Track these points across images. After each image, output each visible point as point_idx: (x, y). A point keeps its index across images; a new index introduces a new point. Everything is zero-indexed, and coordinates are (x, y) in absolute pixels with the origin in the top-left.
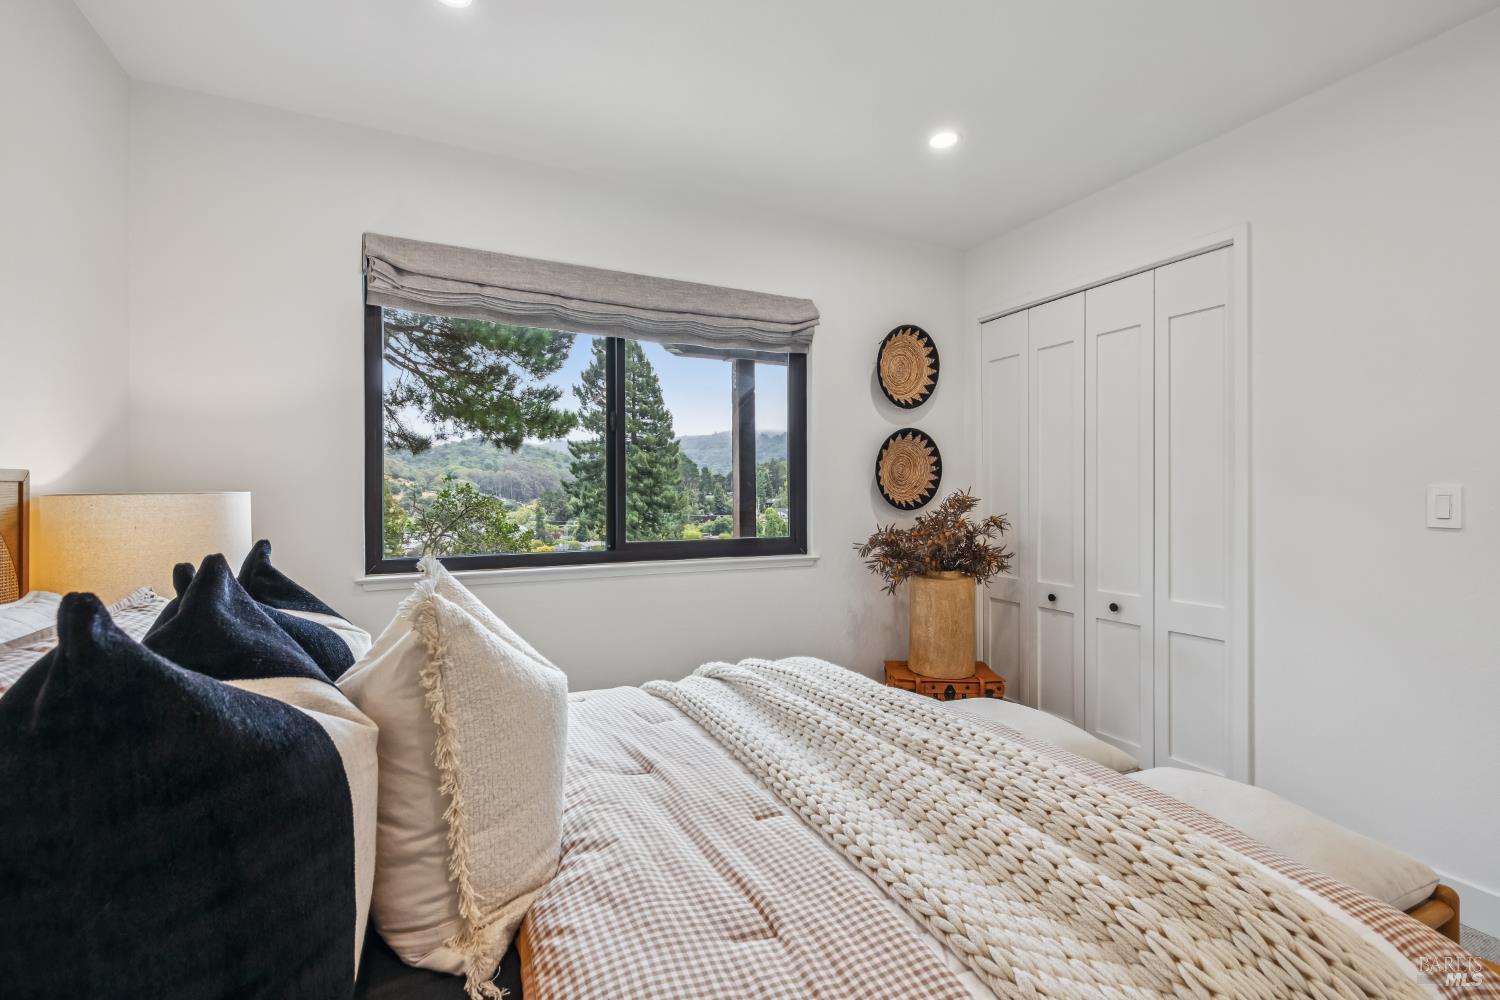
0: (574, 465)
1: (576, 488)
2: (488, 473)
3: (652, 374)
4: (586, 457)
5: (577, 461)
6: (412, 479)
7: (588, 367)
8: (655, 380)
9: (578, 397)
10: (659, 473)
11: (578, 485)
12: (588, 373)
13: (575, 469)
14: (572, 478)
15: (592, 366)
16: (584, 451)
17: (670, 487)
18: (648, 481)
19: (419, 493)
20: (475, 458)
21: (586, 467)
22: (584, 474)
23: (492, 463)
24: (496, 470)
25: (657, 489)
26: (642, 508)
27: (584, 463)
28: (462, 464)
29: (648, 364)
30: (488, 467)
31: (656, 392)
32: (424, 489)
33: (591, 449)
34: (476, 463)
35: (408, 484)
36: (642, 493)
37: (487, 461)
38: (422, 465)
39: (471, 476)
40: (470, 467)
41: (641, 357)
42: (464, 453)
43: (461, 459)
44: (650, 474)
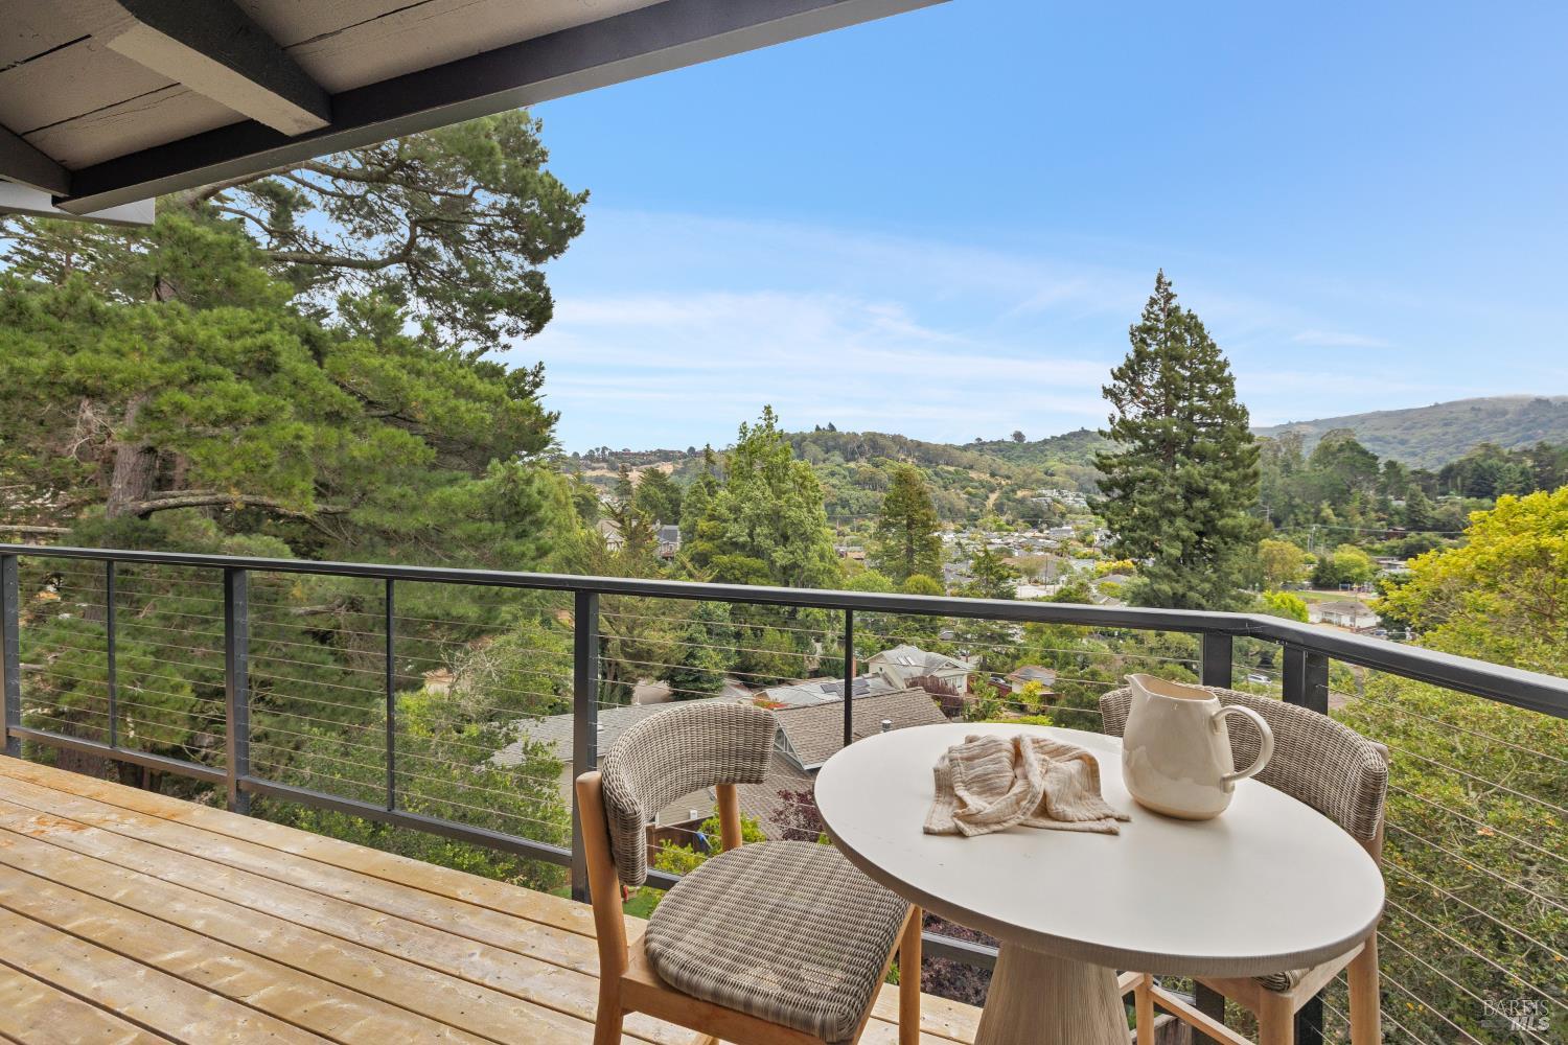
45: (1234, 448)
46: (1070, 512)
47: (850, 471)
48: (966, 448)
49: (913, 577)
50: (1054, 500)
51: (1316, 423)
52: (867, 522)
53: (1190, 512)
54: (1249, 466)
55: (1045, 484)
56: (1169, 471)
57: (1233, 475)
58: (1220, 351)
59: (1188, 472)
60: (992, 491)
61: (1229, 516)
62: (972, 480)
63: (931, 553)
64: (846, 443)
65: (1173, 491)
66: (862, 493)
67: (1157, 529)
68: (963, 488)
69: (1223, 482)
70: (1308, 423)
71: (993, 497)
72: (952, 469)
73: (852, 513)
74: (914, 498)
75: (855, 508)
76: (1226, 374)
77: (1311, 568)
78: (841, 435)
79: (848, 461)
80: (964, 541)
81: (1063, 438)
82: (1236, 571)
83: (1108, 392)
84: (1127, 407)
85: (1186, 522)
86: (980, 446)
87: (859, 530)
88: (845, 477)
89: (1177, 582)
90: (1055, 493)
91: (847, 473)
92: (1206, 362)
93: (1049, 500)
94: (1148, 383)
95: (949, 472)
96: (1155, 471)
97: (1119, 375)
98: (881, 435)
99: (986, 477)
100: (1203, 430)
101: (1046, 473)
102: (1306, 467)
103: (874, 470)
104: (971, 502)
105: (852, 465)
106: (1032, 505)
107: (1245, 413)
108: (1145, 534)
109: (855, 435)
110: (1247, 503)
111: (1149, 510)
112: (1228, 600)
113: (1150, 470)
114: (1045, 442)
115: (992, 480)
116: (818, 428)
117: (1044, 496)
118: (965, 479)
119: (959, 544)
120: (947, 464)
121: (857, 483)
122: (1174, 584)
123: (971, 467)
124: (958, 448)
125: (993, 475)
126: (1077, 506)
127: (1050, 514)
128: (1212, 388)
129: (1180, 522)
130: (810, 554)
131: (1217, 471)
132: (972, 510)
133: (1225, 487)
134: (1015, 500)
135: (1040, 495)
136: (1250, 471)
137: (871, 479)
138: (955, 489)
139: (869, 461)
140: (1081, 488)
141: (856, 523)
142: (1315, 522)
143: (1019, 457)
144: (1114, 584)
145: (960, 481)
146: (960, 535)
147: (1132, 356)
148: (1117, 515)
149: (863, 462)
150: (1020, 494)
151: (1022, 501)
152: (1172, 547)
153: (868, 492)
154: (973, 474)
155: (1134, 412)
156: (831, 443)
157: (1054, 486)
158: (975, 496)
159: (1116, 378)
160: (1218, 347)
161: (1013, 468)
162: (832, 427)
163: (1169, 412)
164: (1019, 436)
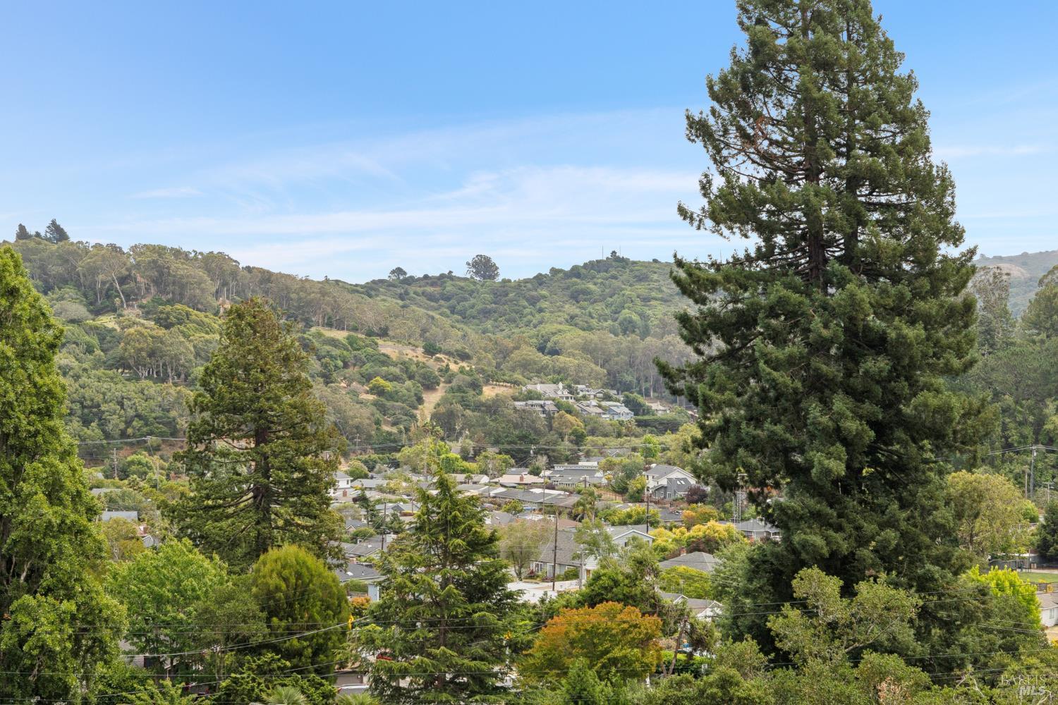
0: (684, 319)
1: (691, 381)
2: (625, 341)
3: (901, 71)
4: (717, 301)
5: (693, 310)
6: (464, 357)
7: (727, 65)
8: (907, 87)
9: (699, 143)
10: (902, 340)
11: (698, 373)
12: (724, 81)
13: (694, 332)
14: (681, 353)
15: (737, 62)
16: (713, 285)
17: (940, 381)
18: (877, 364)
19: (476, 386)
20: (599, 307)
21: (717, 324)
22: (717, 345)
23: (635, 317)
24: (645, 333)
25: (903, 386)
26: (859, 435)
27: (712, 313)
28: (572, 319)
29: (887, 45)
30: (628, 327)
31: (910, 120)
32: (490, 378)
33: (727, 279)
34: (603, 318)
35: (453, 367)
36: (858, 396)
37: (625, 313)
38: (489, 324)
39: (587, 349)
40: (589, 328)
41: (870, 29)
42: (575, 297)
43: (571, 309)
44: (879, 344)
45: (930, 251)
46: (593, 432)
47: (103, 334)
48: (372, 289)
49: (273, 553)
50: (559, 406)
51: (1024, 259)
52: (144, 457)
53: (856, 382)
54: (957, 291)
55: (540, 372)
56: (818, 294)
57: (928, 306)
58: (901, 55)
59: (852, 296)
60: (429, 384)
61: (928, 387)
62: (385, 360)
63: (313, 499)
64: (93, 271)
65: (826, 333)
66: (132, 386)
67: (798, 420)
68: (367, 378)
69: (912, 323)
70: (1011, 260)
71: (432, 400)
72: (341, 335)
73: (107, 435)
74: (276, 368)
75: (115, 423)
76: (913, 103)
77: (1033, 528)
78: (81, 251)
79: (97, 313)
80: (373, 496)
81: (575, 272)
82: (941, 503)
83: (699, 129)
84: (733, 162)
85: (850, 401)
86: (401, 284)
87: (124, 474)
88: (89, 350)
89: (839, 529)
90: (560, 391)
91: (94, 341)
92: (874, 79)
93: (550, 406)
94: (775, 113)
95: (334, 343)
96: (795, 297)
97: (723, 93)
98: (177, 253)
99: (416, 355)
100: (876, 216)
101: (541, 349)
102: (1018, 333)
103: (162, 332)
104: (383, 410)
105: (108, 321)
106: (514, 417)
107: (947, 184)
108: (779, 428)
109: (115, 249)
110: (956, 363)
111: (782, 377)
112: (928, 566)
113: (784, 292)
114: (539, 280)
115: (431, 362)
116: (22, 233)
117: (539, 397)
118: (370, 358)
119: (362, 500)
120: (330, 325)
121: (122, 363)
122: (831, 532)
123: (384, 333)
124: (354, 289)
125: (430, 350)
126: (606, 417)
127: (553, 436)
128: (887, 133)
129: (840, 403)
130: (25, 487)
131: (901, 297)
132: (386, 428)
133: (913, 333)
134: (478, 407)
135: (531, 396)
136: (959, 300)
137: (152, 354)
138: (350, 381)
139: (147, 314)
140: (614, 382)
141: (119, 456)
142: (1036, 442)
143: (486, 313)
144: (693, 570)
145: (359, 362)
146: (367, 483)
147: (745, 52)
148: (722, 390)
149: (131, 313)
150: (489, 392)
151: (492, 408)
152: (829, 455)
153: (145, 383)
154: (387, 348)
155: (749, 171)
156: (55, 269)
157: (559, 375)
158: (392, 396)
159: (714, 96)
160: (897, 48)
161: (473, 336)
162: (58, 232)
163: (812, 176)
164: (484, 266)
